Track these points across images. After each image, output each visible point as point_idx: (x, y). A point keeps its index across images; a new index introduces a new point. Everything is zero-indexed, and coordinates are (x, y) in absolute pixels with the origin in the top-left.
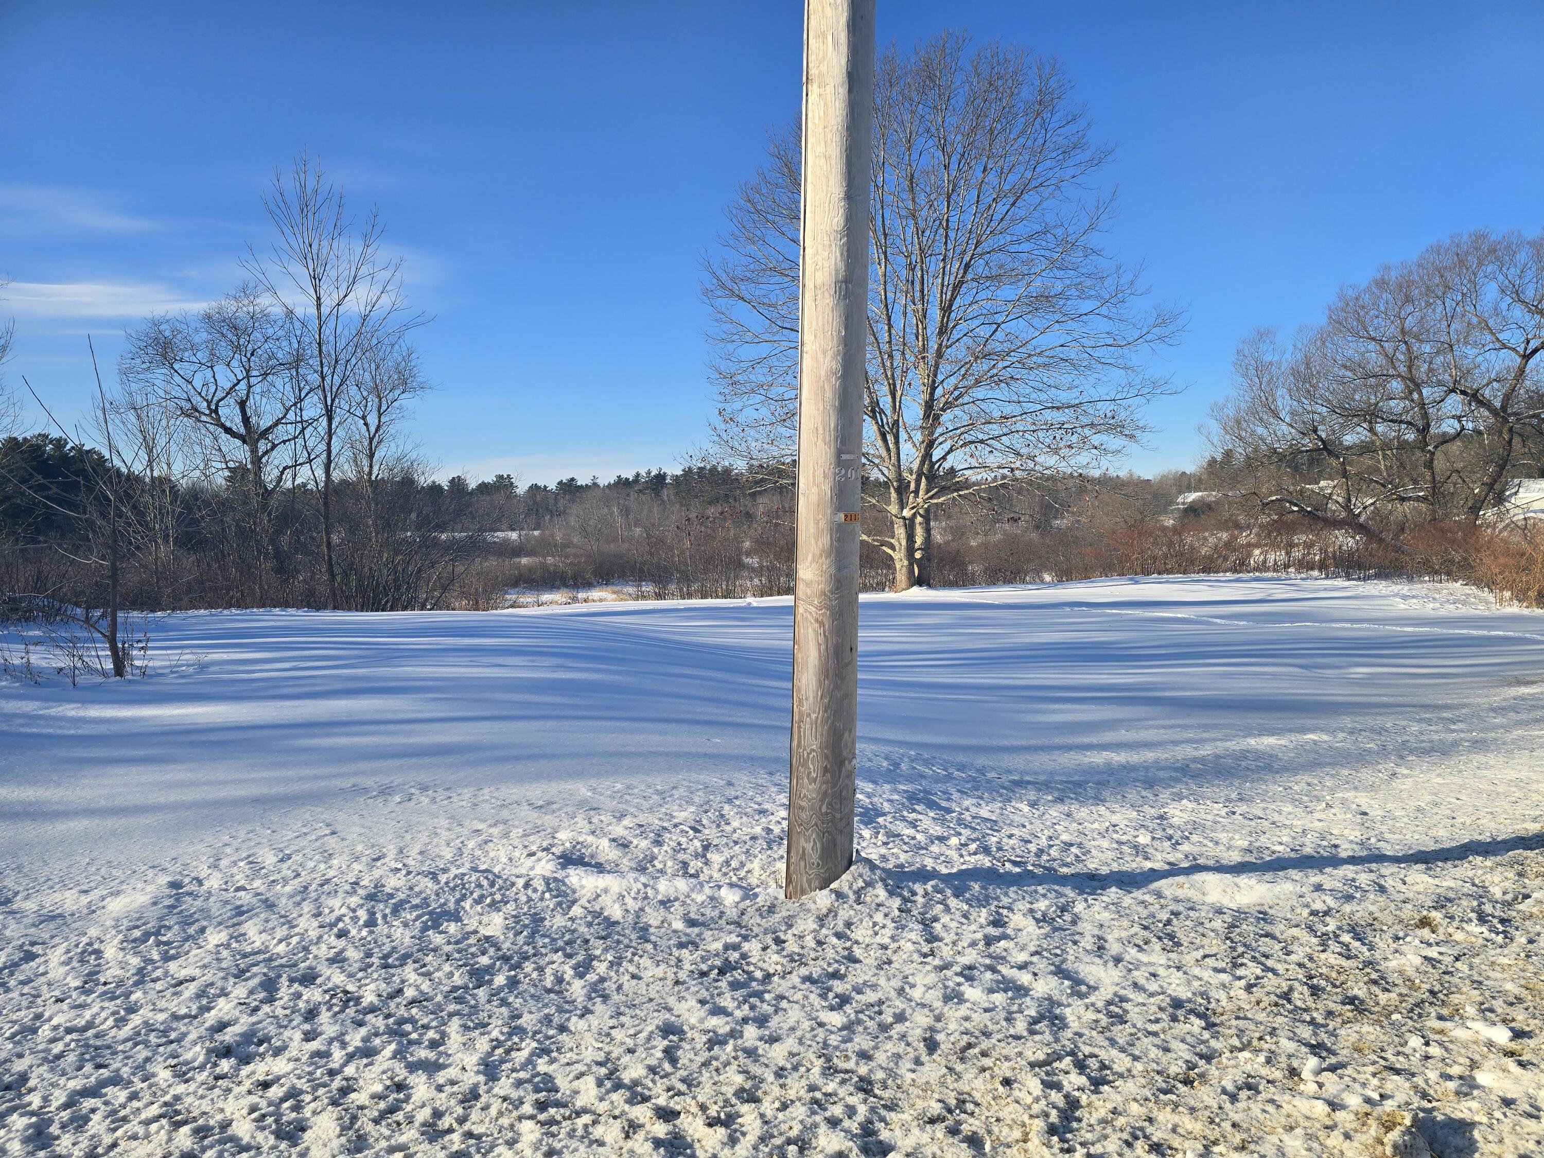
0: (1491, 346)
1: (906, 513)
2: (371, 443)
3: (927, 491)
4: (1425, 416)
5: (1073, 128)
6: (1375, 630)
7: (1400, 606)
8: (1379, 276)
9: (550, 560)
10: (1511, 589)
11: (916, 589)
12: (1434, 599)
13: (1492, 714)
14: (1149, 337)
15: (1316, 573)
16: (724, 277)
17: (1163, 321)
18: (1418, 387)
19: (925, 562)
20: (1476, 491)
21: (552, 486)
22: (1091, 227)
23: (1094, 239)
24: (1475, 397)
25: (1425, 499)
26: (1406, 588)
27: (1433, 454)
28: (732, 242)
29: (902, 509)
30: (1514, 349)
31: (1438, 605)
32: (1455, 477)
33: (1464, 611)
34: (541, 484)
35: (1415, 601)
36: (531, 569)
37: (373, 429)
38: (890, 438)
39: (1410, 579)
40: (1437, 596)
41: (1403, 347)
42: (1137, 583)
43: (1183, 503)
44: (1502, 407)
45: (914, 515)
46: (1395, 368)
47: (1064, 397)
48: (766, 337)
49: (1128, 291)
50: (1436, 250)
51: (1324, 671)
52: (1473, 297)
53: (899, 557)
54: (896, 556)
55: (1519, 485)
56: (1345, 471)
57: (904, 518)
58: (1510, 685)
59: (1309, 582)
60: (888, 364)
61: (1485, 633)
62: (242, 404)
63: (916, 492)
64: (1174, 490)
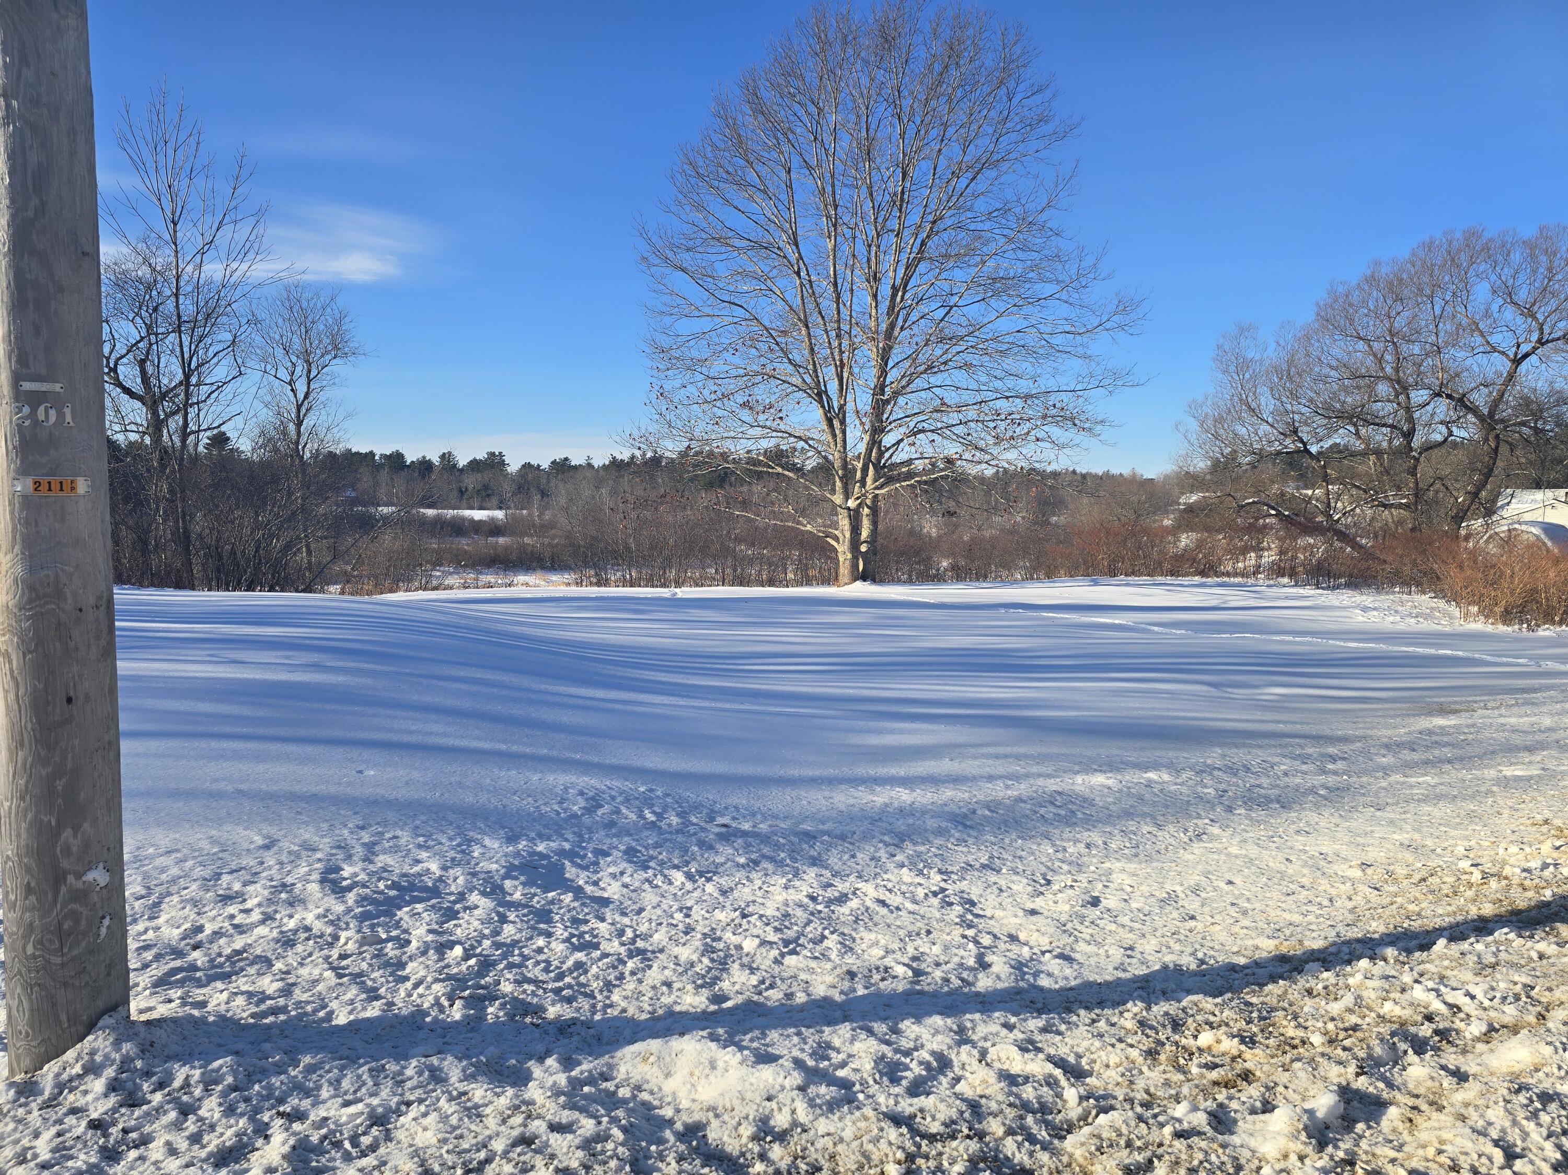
0: (1481, 349)
1: (851, 503)
2: (299, 411)
3: (875, 481)
4: (1410, 420)
5: (1038, 99)
6: (1318, 644)
7: (1359, 619)
8: (1369, 273)
9: (527, 540)
10: (1478, 604)
11: (858, 584)
12: (1396, 612)
13: (1383, 752)
14: (1108, 325)
15: (1286, 580)
16: (659, 244)
17: (1123, 307)
18: (1405, 389)
19: (870, 555)
20: (1460, 500)
21: (545, 465)
22: (1049, 205)
23: (1053, 219)
24: (1462, 402)
25: (1406, 507)
26: (1371, 599)
27: (1417, 460)
28: (674, 208)
29: (847, 498)
30: (1503, 353)
31: (1398, 618)
32: (1438, 485)
33: (1426, 626)
34: (534, 462)
35: (1375, 613)
36: (506, 548)
37: (301, 396)
38: (836, 423)
39: (1379, 589)
40: (1400, 608)
41: (1390, 348)
42: (1096, 584)
43: (1185, 504)
44: (1490, 412)
45: (860, 505)
46: (1383, 369)
47: (1024, 386)
48: (707, 310)
49: (1092, 276)
50: (1429, 246)
51: (1236, 691)
52: (1465, 298)
53: (843, 550)
54: (840, 548)
55: (1512, 496)
56: (1326, 475)
57: (849, 509)
58: (1430, 713)
59: (1275, 589)
60: (835, 344)
61: (1432, 651)
62: (142, 363)
63: (863, 483)
64: (1177, 490)
